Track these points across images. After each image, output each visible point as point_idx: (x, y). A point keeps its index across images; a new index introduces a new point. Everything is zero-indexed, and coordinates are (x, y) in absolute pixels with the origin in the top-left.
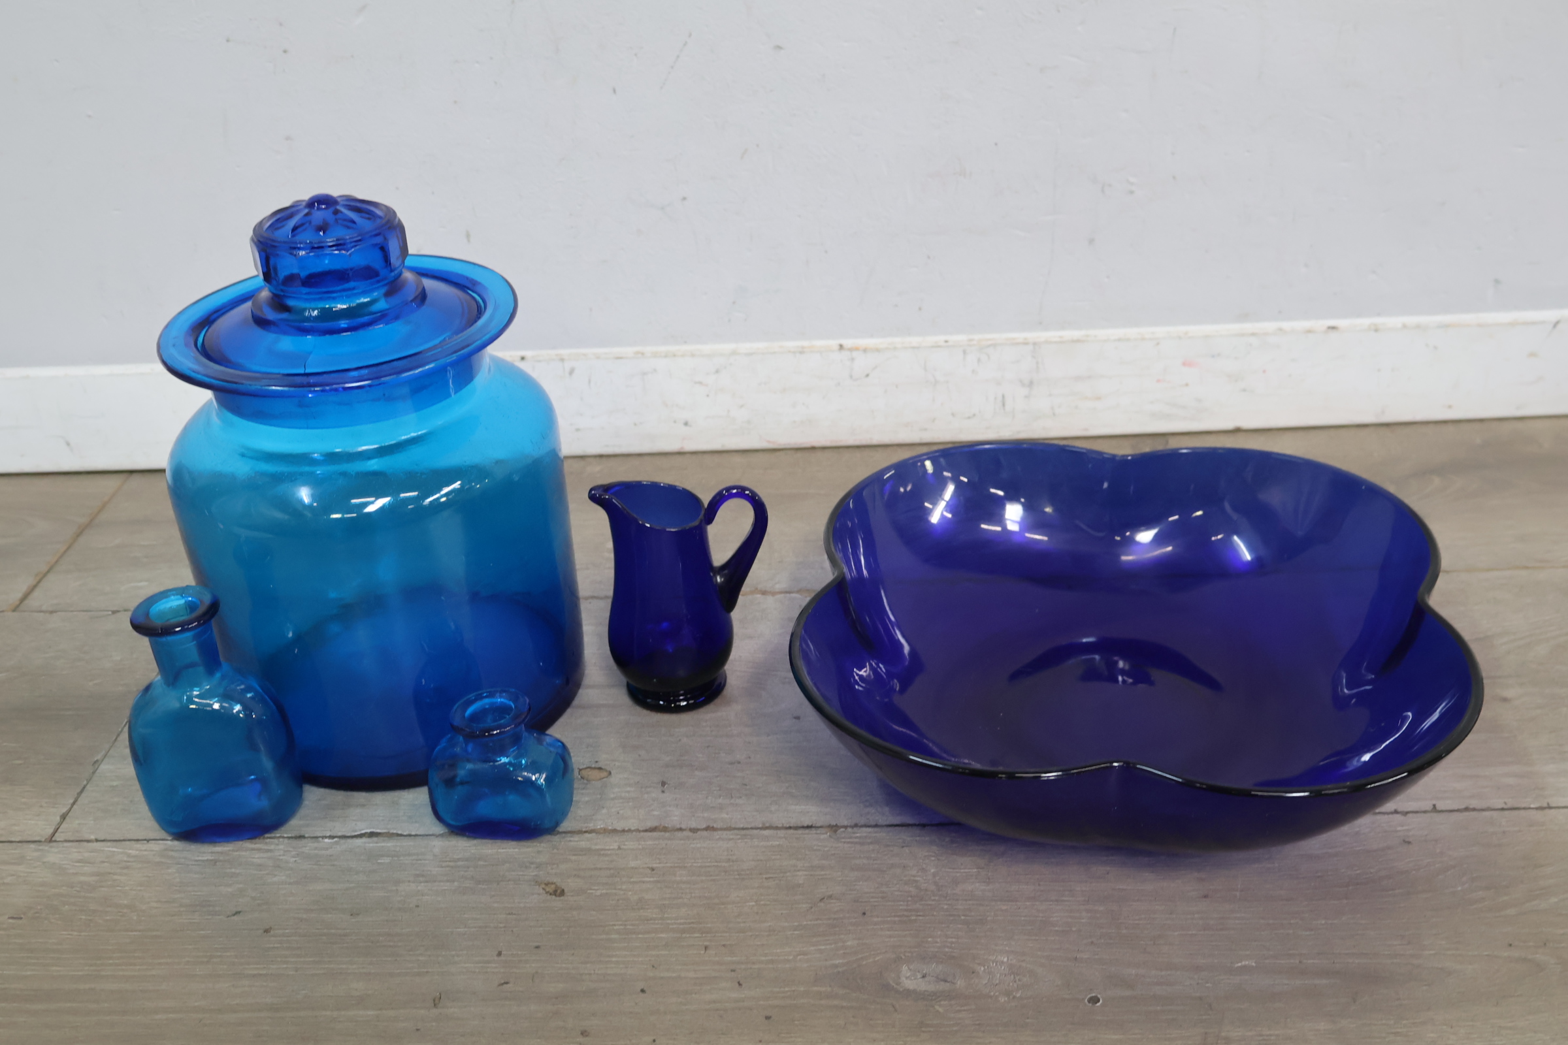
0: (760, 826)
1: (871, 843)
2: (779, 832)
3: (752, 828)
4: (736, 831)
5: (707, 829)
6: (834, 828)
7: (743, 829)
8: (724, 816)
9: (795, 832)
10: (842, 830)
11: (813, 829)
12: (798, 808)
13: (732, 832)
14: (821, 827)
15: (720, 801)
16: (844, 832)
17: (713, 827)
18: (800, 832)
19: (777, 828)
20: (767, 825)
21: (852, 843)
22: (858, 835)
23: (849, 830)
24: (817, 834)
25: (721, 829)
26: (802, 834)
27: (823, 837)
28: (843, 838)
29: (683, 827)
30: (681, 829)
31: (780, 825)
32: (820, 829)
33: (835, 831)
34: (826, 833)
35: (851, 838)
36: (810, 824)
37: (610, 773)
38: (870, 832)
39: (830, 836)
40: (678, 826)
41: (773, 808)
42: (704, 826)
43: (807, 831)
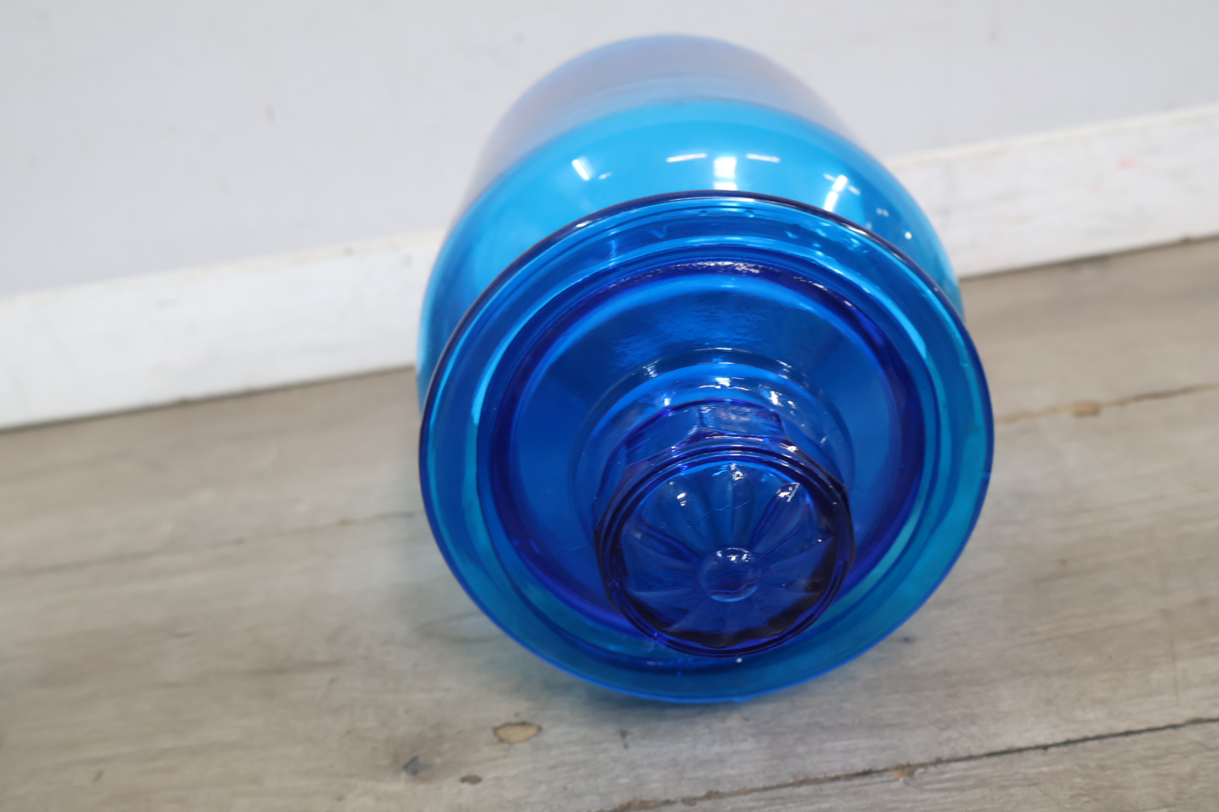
0: (791, 781)
1: (974, 787)
2: (823, 786)
3: (779, 786)
4: (755, 795)
5: (710, 796)
6: (907, 770)
7: (765, 789)
8: (729, 772)
9: (848, 783)
10: (921, 770)
11: (875, 775)
12: (840, 745)
13: (749, 797)
14: (886, 770)
15: (716, 749)
16: (924, 773)
17: (717, 793)
18: (856, 782)
19: (817, 781)
20: (801, 778)
21: (944, 790)
22: (947, 776)
23: (932, 769)
24: (882, 782)
25: (732, 794)
26: (861, 785)
27: (894, 785)
28: (928, 783)
29: (671, 797)
30: (668, 802)
31: (821, 776)
32: (886, 774)
33: (911, 774)
34: (897, 780)
35: (940, 782)
36: (867, 768)
37: (540, 729)
38: (966, 769)
39: (905, 782)
40: (663, 798)
41: (801, 749)
42: (703, 793)
43: (866, 780)
